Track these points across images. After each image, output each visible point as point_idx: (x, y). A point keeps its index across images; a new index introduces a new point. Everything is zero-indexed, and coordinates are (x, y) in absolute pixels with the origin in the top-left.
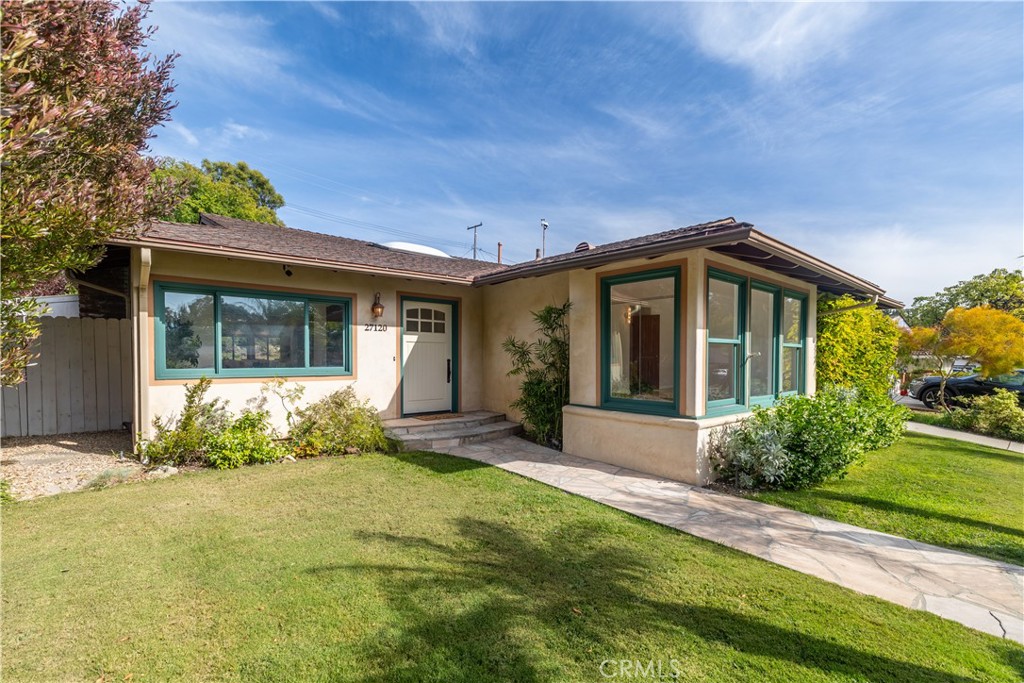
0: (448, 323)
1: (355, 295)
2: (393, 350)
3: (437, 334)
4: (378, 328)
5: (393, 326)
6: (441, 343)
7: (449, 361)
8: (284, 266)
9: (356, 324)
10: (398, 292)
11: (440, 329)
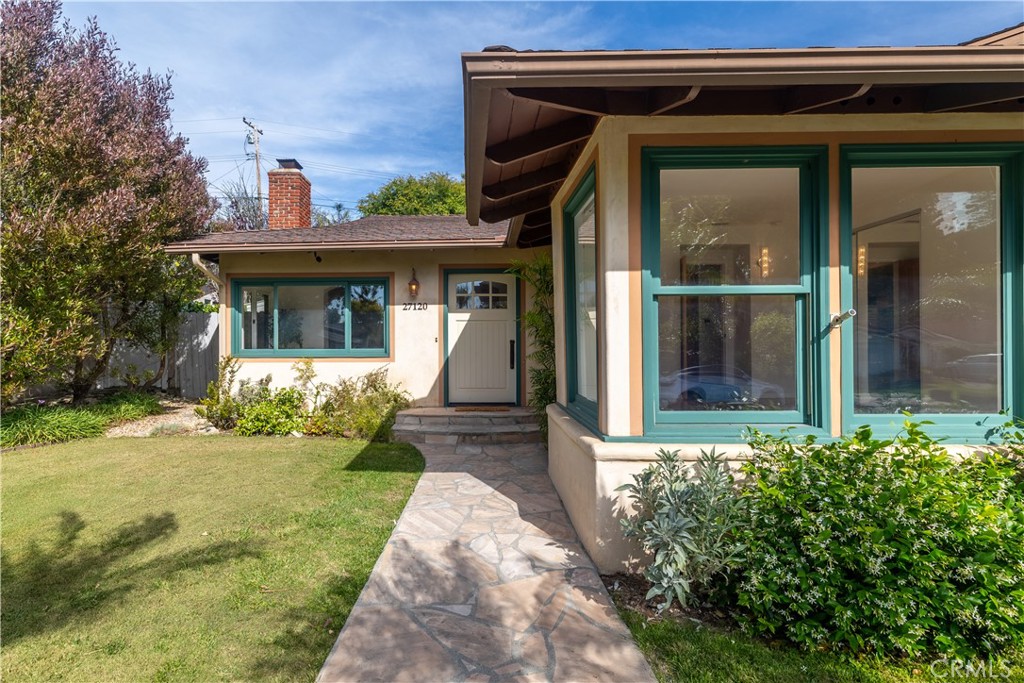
0: (511, 295)
1: (393, 274)
2: (435, 330)
3: (496, 310)
4: (417, 307)
5: (434, 303)
6: (503, 321)
7: (512, 342)
8: (315, 252)
9: (394, 304)
10: (441, 266)
11: (499, 303)
